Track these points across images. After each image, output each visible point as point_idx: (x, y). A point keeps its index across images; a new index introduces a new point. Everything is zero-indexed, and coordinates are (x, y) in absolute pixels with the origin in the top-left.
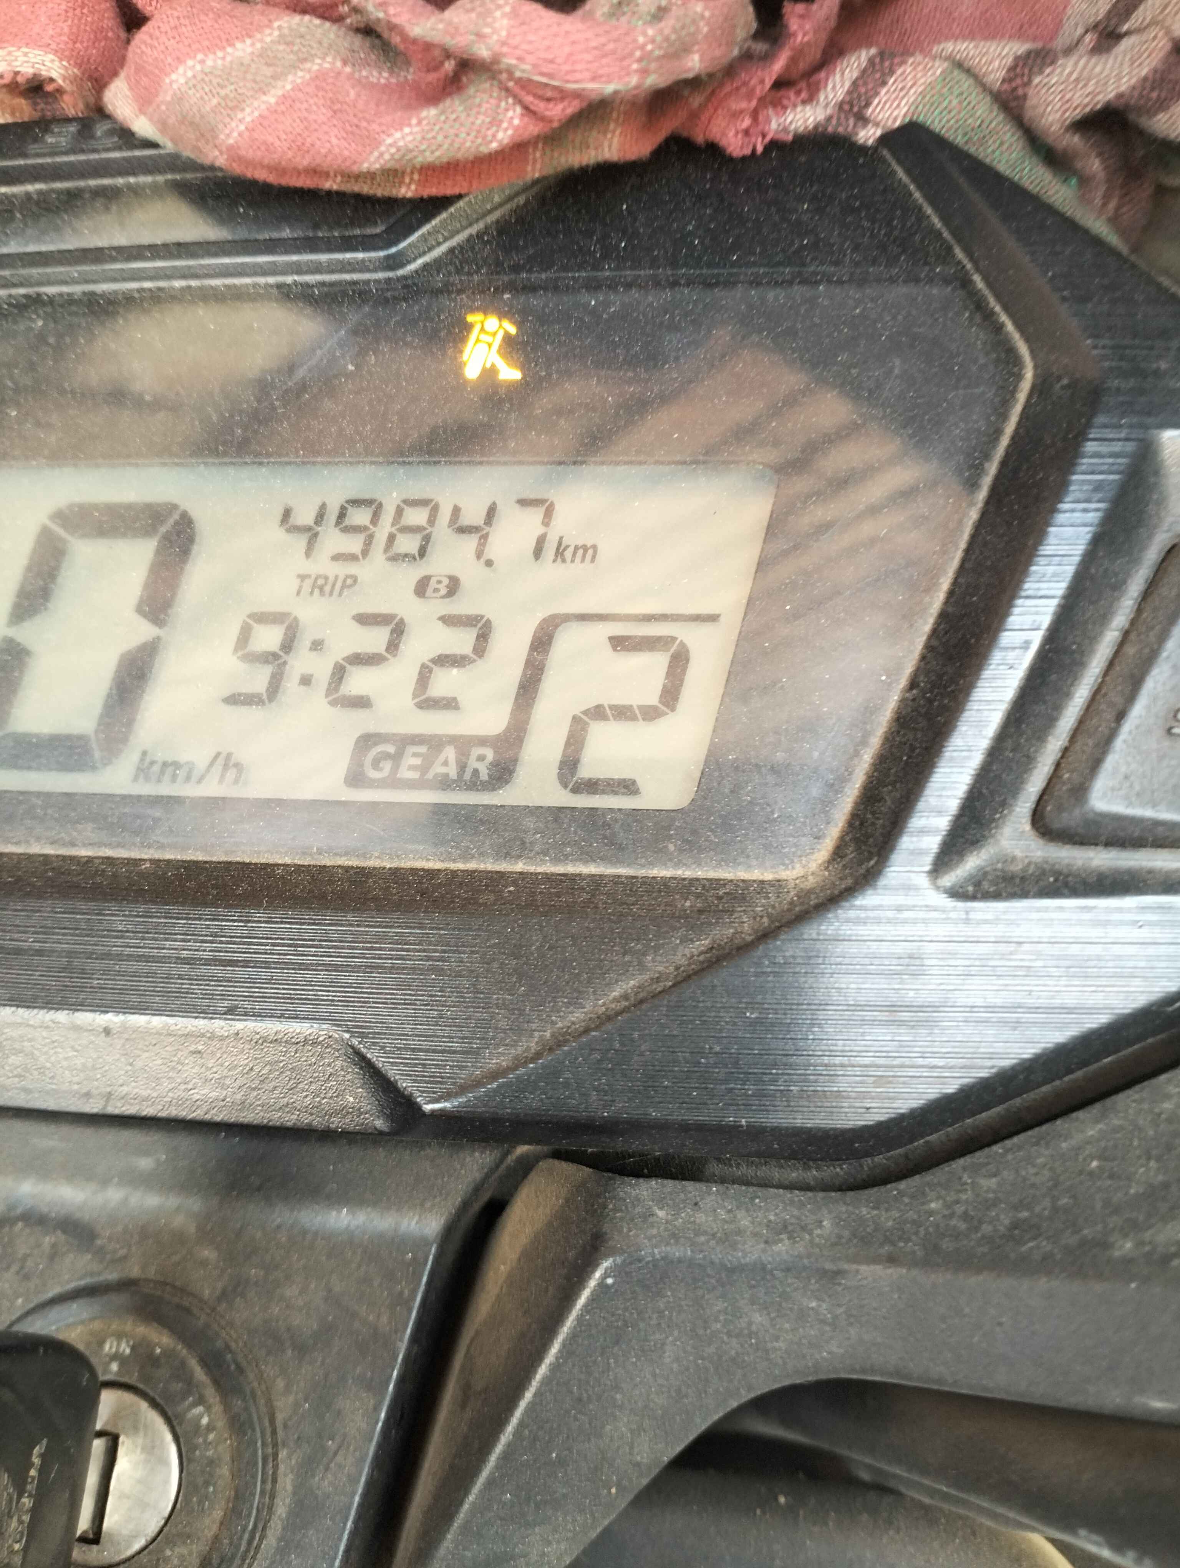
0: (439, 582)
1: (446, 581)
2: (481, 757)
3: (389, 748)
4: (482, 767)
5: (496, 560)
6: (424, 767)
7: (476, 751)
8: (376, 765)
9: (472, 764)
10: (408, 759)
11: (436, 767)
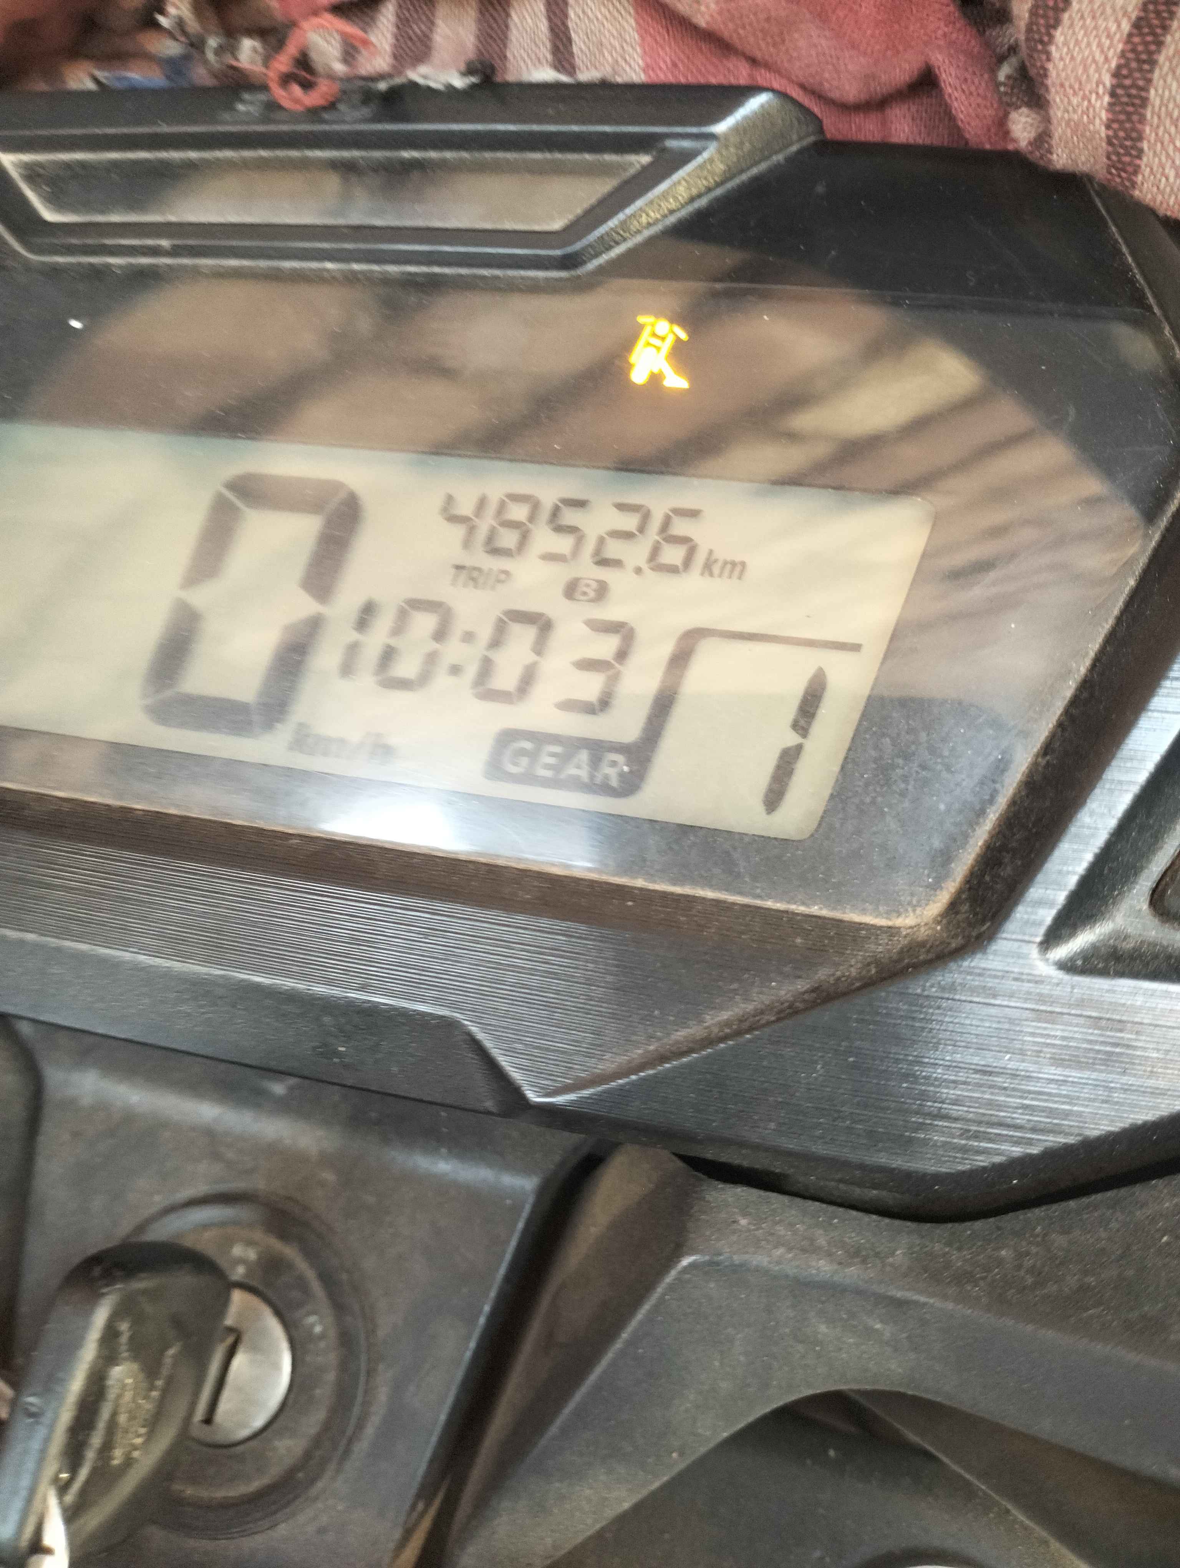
0: (588, 586)
1: (594, 585)
2: (614, 764)
3: (528, 745)
4: (612, 772)
5: (645, 567)
6: (558, 767)
7: (609, 756)
8: (514, 760)
9: (604, 769)
10: (544, 758)
11: (570, 769)
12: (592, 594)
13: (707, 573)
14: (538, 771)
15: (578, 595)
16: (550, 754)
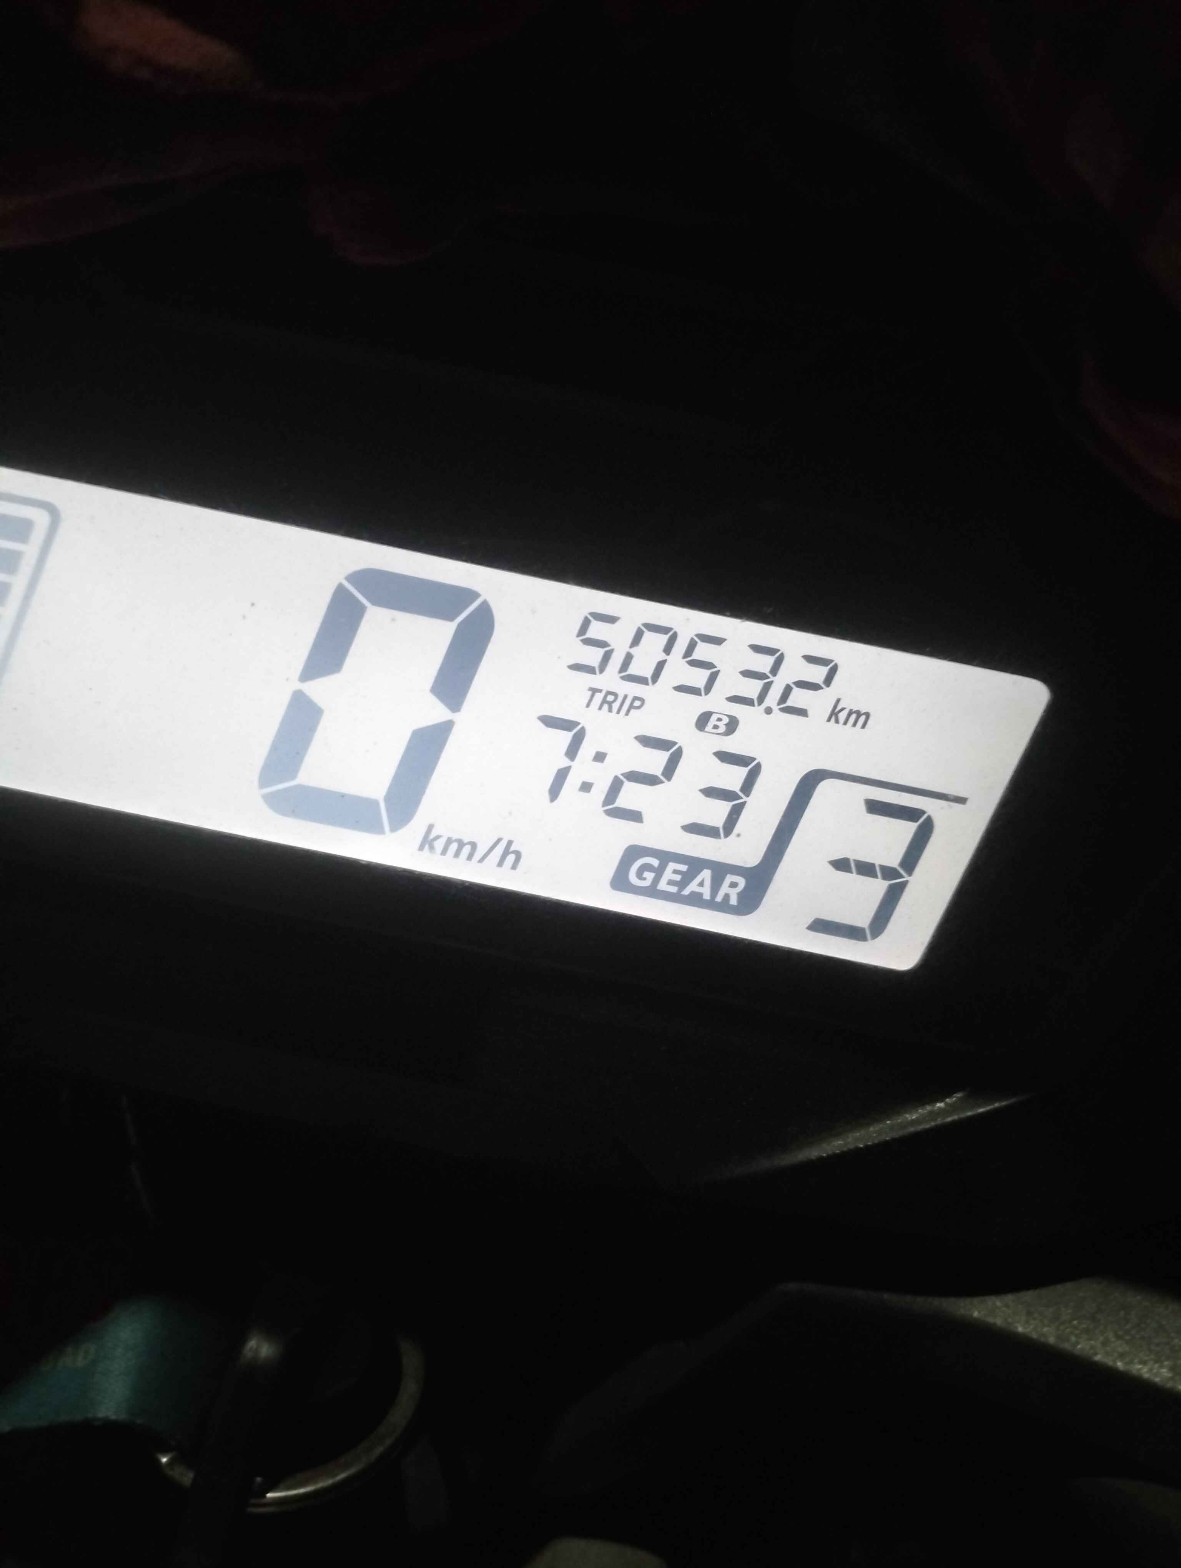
0: (719, 720)
1: (726, 720)
2: (733, 885)
3: (655, 862)
4: (733, 893)
5: (775, 708)
6: (682, 884)
7: (730, 878)
8: (639, 875)
9: (724, 889)
10: (668, 874)
11: (693, 887)
12: (722, 729)
13: (833, 719)
14: (663, 886)
15: (709, 727)
16: (675, 872)
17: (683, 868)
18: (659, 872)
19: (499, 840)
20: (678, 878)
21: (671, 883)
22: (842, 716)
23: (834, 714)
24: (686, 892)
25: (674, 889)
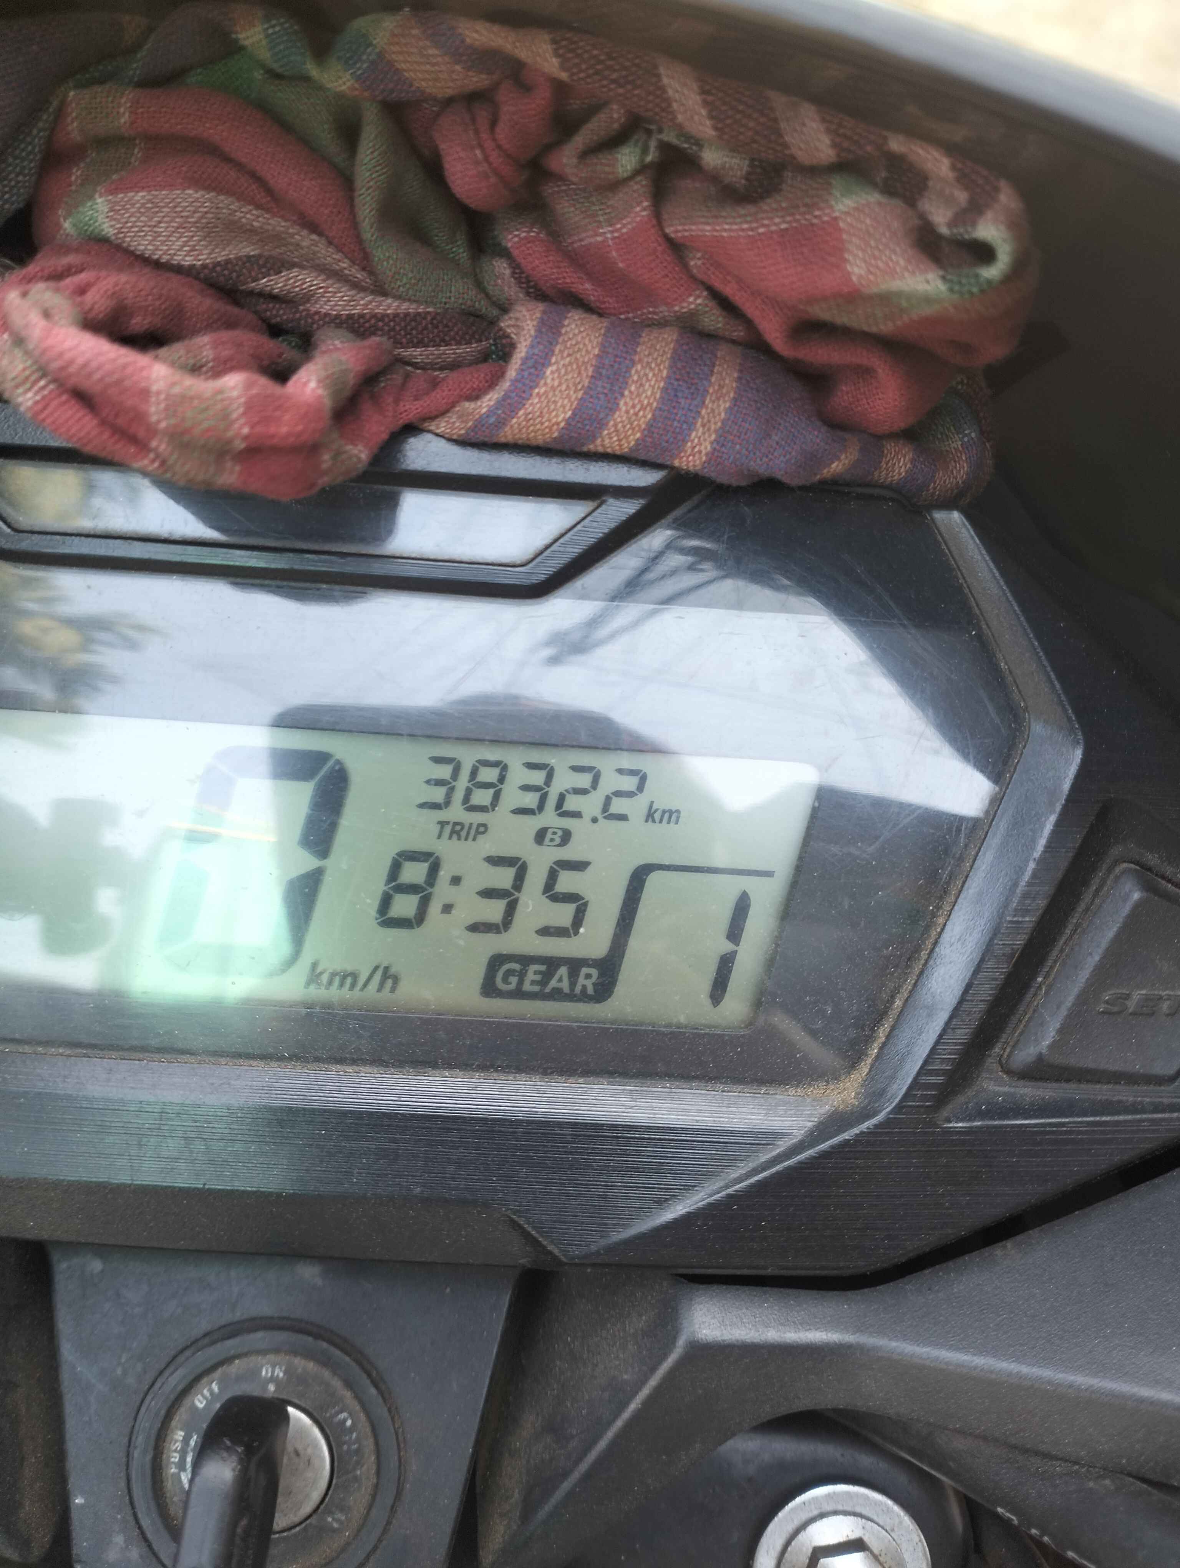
0: (555, 833)
1: (560, 833)
2: (588, 976)
3: (516, 966)
4: (589, 984)
5: (600, 817)
6: (543, 983)
7: (585, 971)
8: (505, 980)
9: (581, 981)
10: (531, 976)
11: (553, 983)
12: (558, 840)
13: (650, 820)
14: (527, 987)
15: (547, 841)
16: (536, 973)
17: (543, 968)
18: (522, 975)
19: (376, 968)
20: (538, 977)
21: (533, 982)
22: (657, 816)
23: (650, 816)
24: (548, 990)
25: (536, 988)
